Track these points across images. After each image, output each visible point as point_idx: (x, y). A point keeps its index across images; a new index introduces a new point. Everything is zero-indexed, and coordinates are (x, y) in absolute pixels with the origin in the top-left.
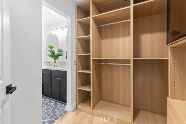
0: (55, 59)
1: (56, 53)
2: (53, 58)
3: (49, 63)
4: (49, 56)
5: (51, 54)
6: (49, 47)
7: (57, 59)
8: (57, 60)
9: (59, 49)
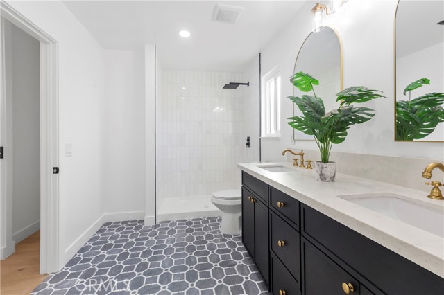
0: (323, 140)
1: (332, 107)
2: (312, 137)
3: (302, 155)
4: (296, 127)
5: (300, 114)
6: (296, 84)
7: (337, 140)
8: (334, 148)
9: (347, 86)
